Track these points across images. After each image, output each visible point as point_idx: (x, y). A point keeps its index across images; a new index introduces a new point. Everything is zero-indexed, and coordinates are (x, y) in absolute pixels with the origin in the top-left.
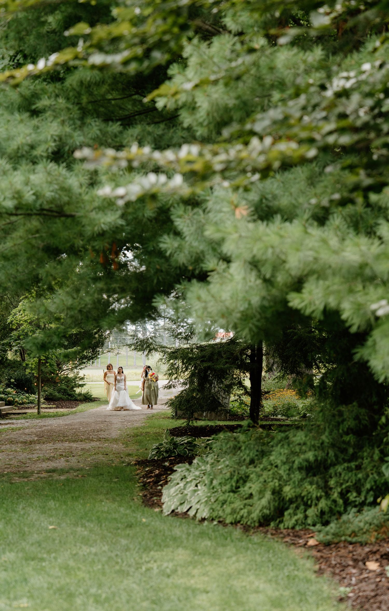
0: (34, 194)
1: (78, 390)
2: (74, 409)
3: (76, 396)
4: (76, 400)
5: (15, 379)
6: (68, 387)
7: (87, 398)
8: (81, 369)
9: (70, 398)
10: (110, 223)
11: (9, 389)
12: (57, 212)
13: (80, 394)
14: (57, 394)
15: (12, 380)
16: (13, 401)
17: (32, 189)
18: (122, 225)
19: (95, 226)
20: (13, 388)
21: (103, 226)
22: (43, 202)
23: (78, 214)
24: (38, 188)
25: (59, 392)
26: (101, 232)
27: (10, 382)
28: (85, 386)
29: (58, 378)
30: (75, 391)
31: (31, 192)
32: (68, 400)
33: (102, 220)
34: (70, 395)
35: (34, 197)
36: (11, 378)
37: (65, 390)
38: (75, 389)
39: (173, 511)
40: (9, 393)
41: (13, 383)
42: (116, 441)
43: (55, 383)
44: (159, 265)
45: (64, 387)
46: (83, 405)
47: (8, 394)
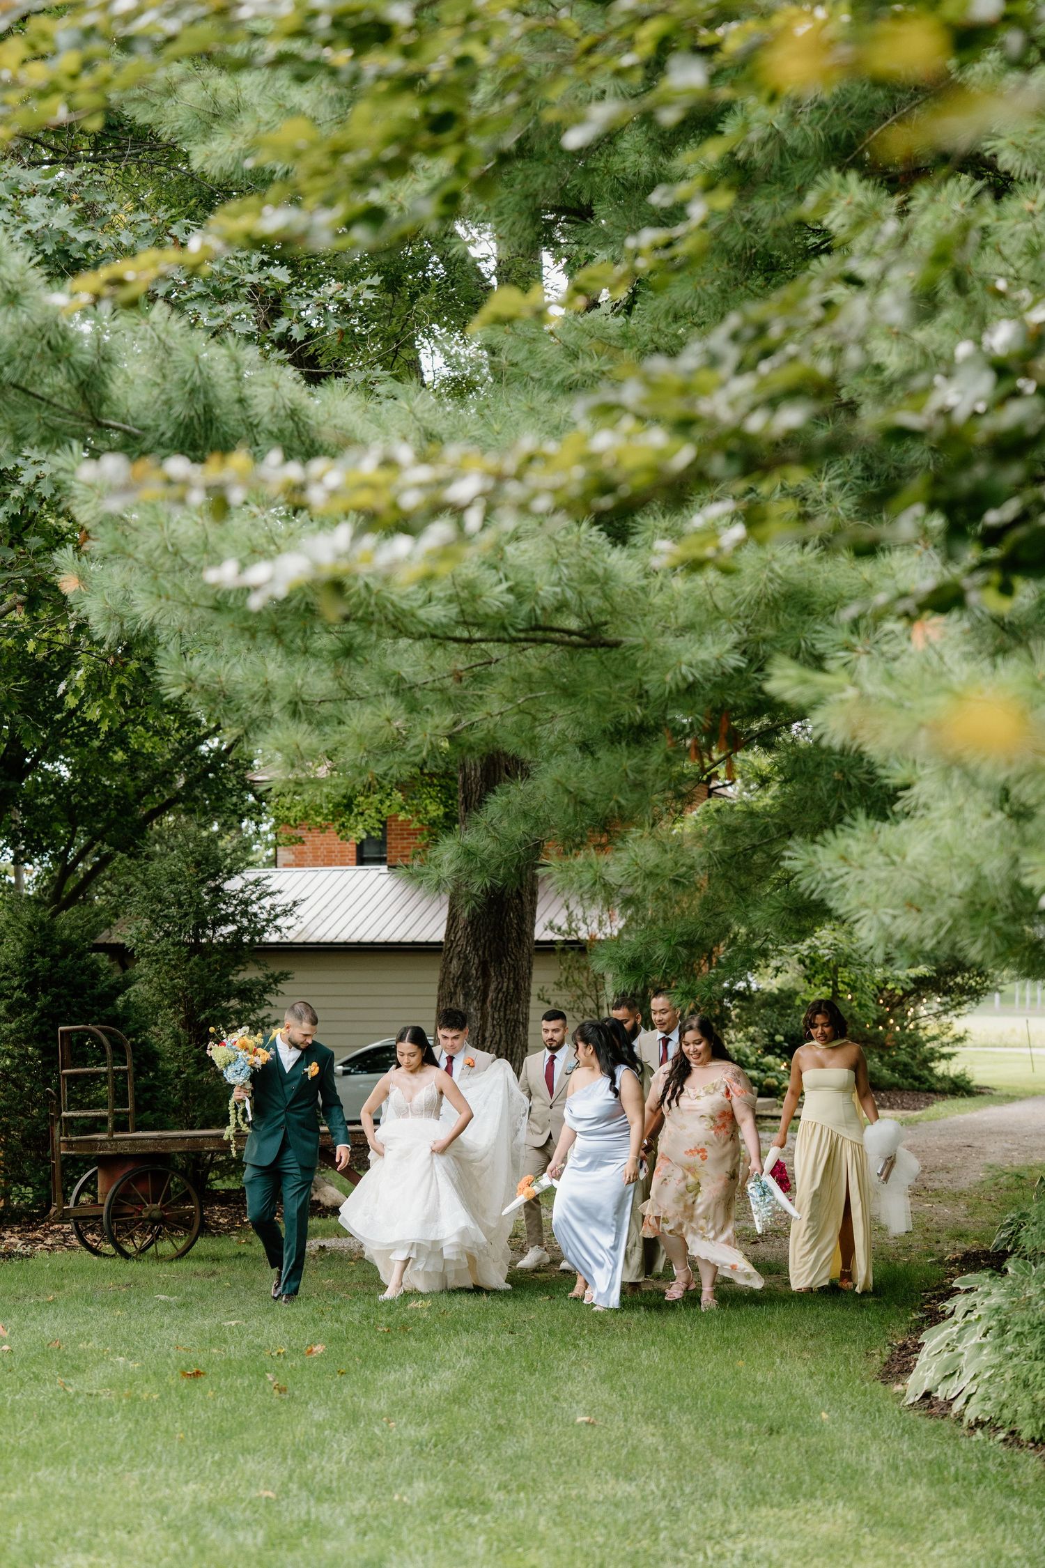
0: (510, 590)
1: (940, 1068)
2: (917, 1113)
3: (933, 1081)
4: (932, 1090)
5: (785, 1036)
6: (914, 1058)
7: (960, 1088)
8: (957, 1016)
9: (916, 1084)
10: (704, 662)
11: (770, 1059)
12: (579, 634)
13: (944, 1078)
14: (886, 1072)
15: (779, 1038)
16: (777, 1088)
17: (507, 578)
18: (738, 670)
19: (668, 669)
20: (779, 1056)
21: (684, 669)
22: (533, 610)
23: (629, 640)
24: (522, 576)
25: (893, 1070)
26: (683, 686)
27: (773, 1040)
28: (954, 1059)
29: (890, 1036)
30: (931, 1070)
31: (505, 585)
32: (913, 1089)
33: (686, 658)
34: (917, 1078)
35: (510, 598)
36: (777, 1032)
37: (906, 1065)
38: (932, 1065)
39: (927, 1395)
40: (770, 1069)
41: (779, 1045)
42: (957, 1196)
43: (884, 1047)
44: (841, 771)
45: (904, 1058)
46: (945, 1103)
47: (765, 1069)
